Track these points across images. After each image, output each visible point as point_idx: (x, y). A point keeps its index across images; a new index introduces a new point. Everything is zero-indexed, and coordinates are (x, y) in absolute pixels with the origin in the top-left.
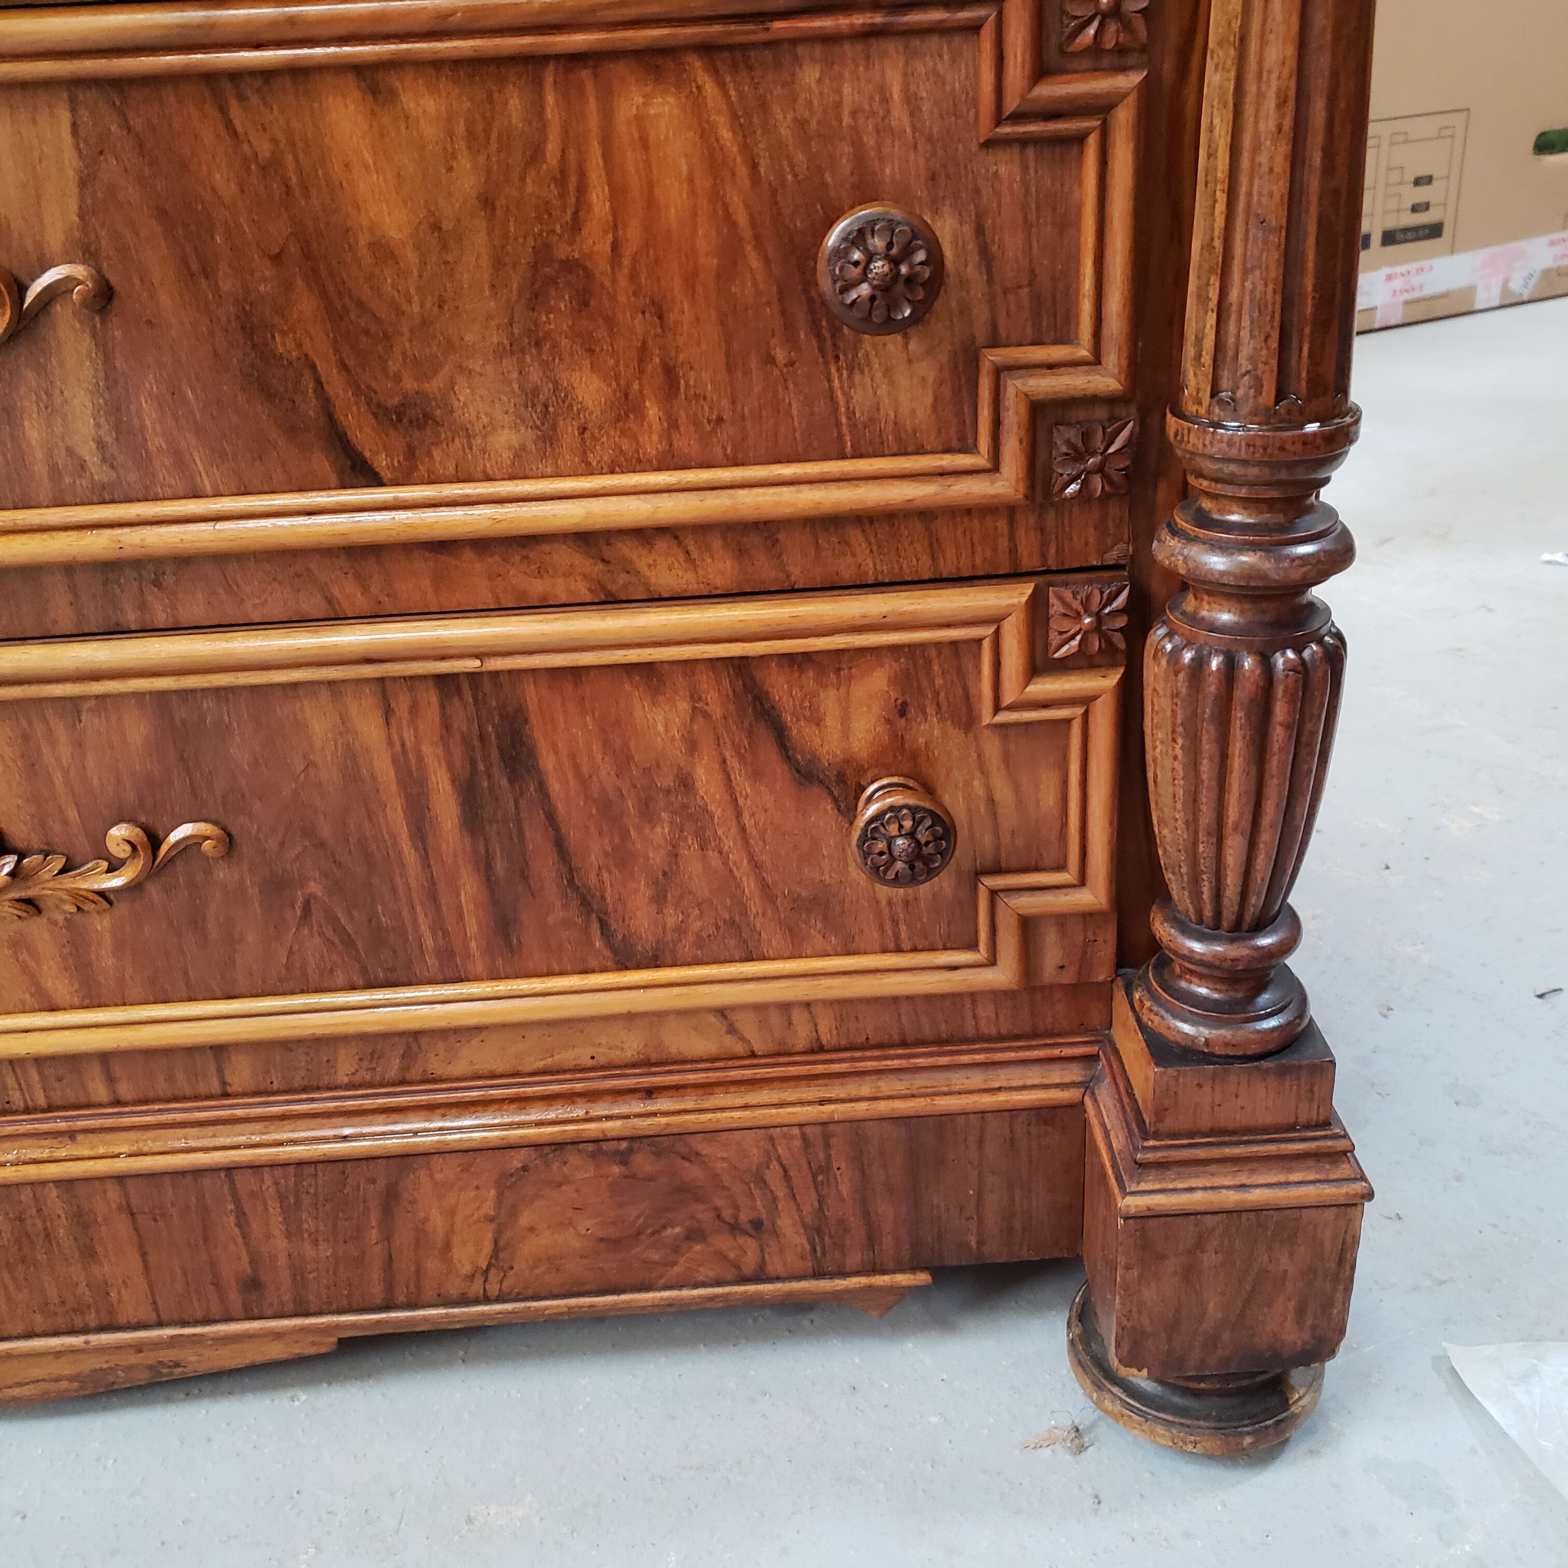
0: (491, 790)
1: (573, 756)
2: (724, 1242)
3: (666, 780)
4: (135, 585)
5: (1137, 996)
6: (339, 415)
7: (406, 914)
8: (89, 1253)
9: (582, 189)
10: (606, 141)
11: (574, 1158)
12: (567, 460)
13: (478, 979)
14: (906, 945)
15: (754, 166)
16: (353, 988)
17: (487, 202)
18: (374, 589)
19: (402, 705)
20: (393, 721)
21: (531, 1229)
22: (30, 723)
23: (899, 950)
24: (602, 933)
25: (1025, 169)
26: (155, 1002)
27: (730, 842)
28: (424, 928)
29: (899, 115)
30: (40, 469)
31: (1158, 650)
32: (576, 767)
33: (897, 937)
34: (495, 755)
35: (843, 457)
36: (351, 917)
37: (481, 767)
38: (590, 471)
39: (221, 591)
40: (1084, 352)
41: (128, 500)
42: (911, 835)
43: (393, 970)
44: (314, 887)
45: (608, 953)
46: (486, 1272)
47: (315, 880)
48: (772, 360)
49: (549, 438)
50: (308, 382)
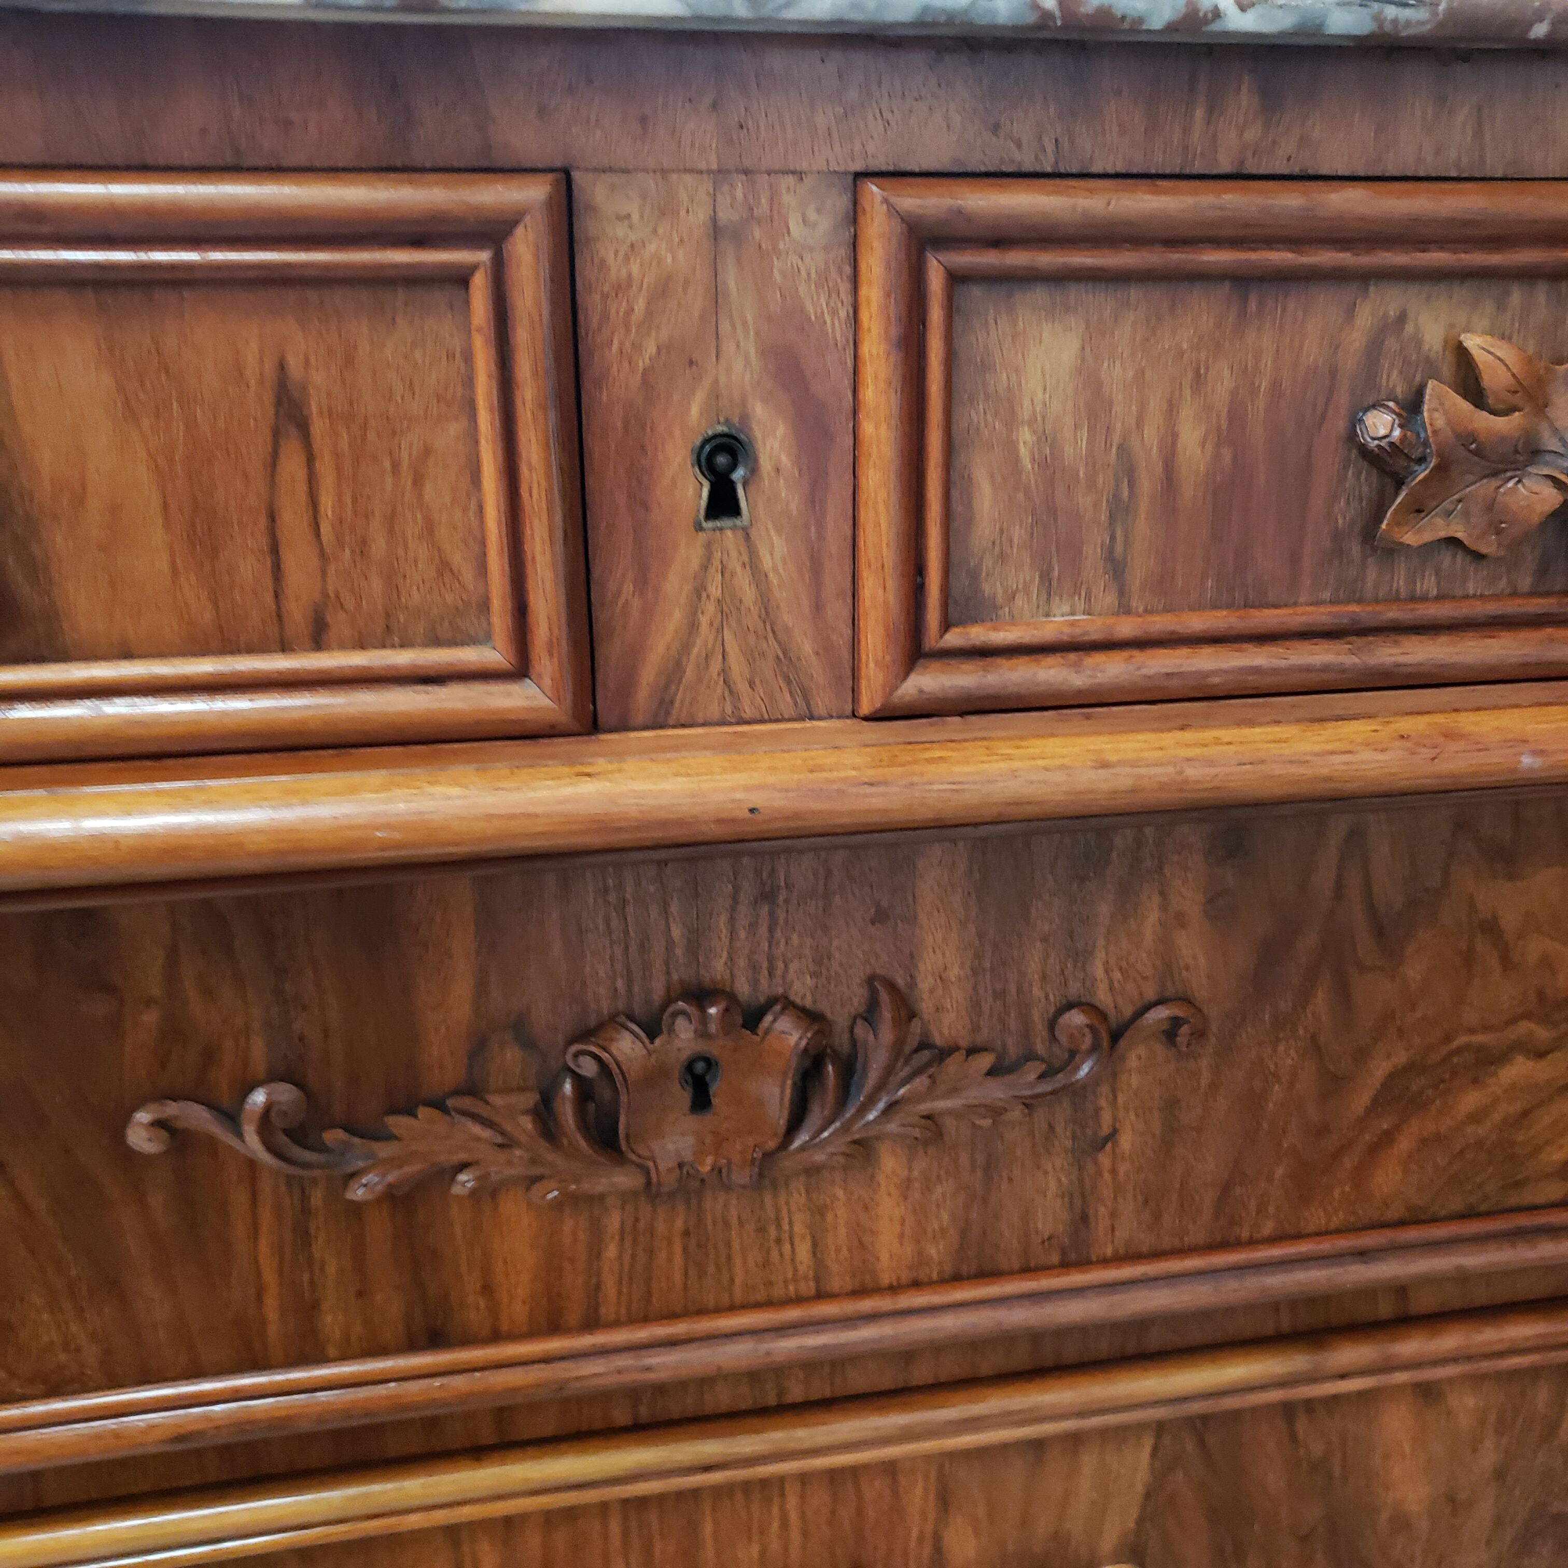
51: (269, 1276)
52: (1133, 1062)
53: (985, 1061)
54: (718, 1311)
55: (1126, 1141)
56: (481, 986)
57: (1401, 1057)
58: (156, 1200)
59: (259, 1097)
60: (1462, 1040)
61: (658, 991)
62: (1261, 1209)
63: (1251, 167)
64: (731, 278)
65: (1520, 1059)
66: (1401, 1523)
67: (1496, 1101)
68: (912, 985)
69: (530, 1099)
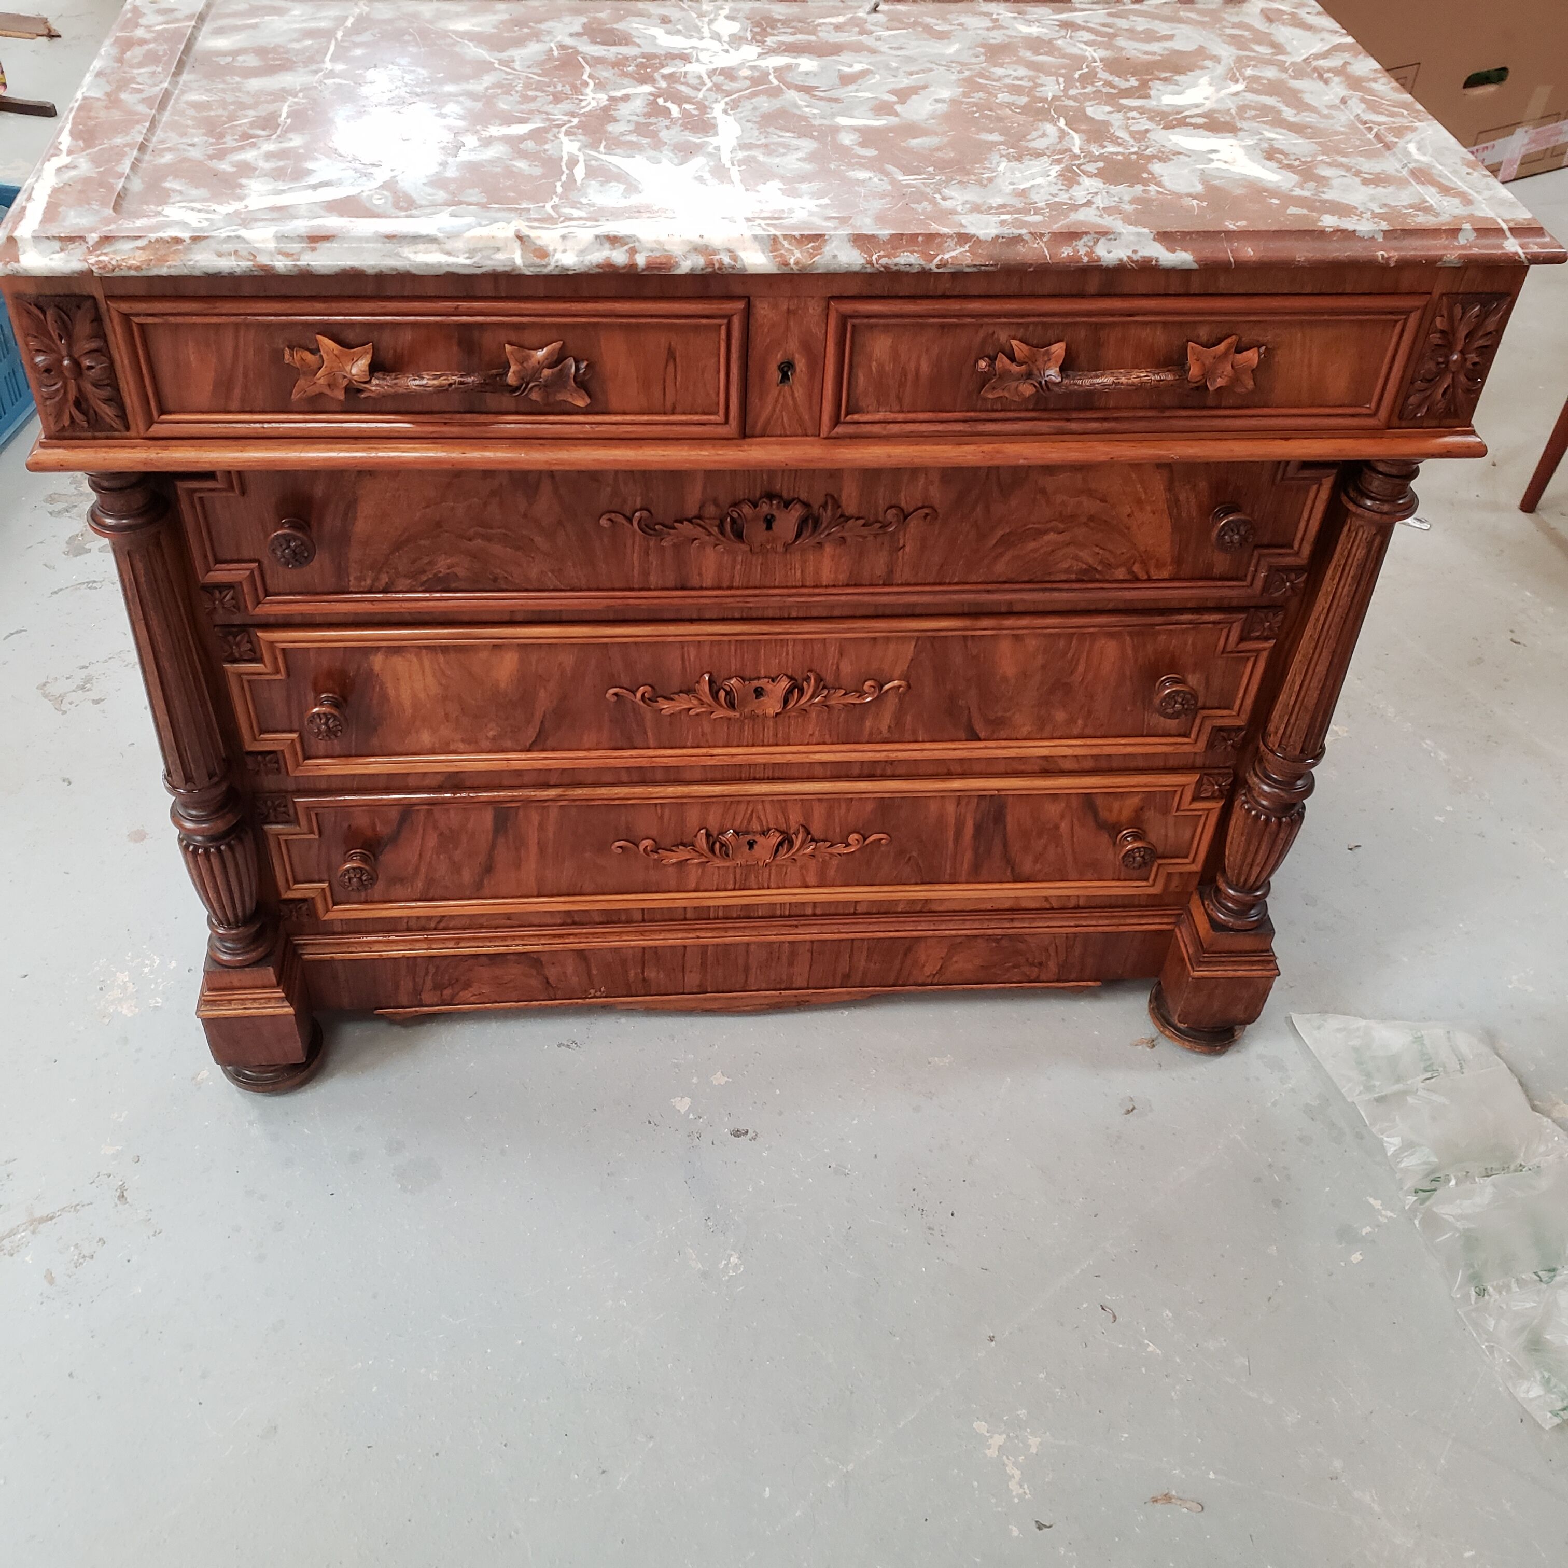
0: (986, 826)
1: (1019, 818)
2: (1026, 969)
3: (1050, 826)
4: (882, 766)
5: (1206, 903)
6: (973, 721)
7: (943, 862)
8: (791, 964)
9: (1077, 664)
10: (1089, 653)
11: (979, 940)
13: (962, 883)
15: (1136, 660)
16: (916, 884)
17: (1044, 667)
19: (964, 803)
21: (956, 962)
22: (834, 804)
23: (1119, 880)
24: (1011, 871)
25: (1228, 664)
26: (845, 886)
27: (1067, 846)
28: (948, 867)
30: (866, 733)
31: (1242, 807)
32: (1018, 820)
34: (991, 817)
36: (923, 862)
37: (985, 820)
38: (1053, 739)
40: (1234, 713)
41: (895, 743)
42: (1143, 857)
43: (932, 879)
44: (914, 854)
45: (1011, 878)
46: (935, 975)
47: (915, 851)
48: (1126, 710)
49: (1041, 728)
50: (967, 712)
51: (636, 563)
52: (912, 525)
53: (862, 522)
54: (770, 588)
55: (907, 549)
56: (705, 488)
57: (1007, 530)
58: (606, 540)
59: (637, 514)
60: (1031, 526)
61: (758, 495)
62: (954, 574)
63: (948, 293)
64: (792, 323)
65: (1052, 533)
66: (1005, 679)
67: (1042, 546)
68: (840, 496)
69: (718, 522)
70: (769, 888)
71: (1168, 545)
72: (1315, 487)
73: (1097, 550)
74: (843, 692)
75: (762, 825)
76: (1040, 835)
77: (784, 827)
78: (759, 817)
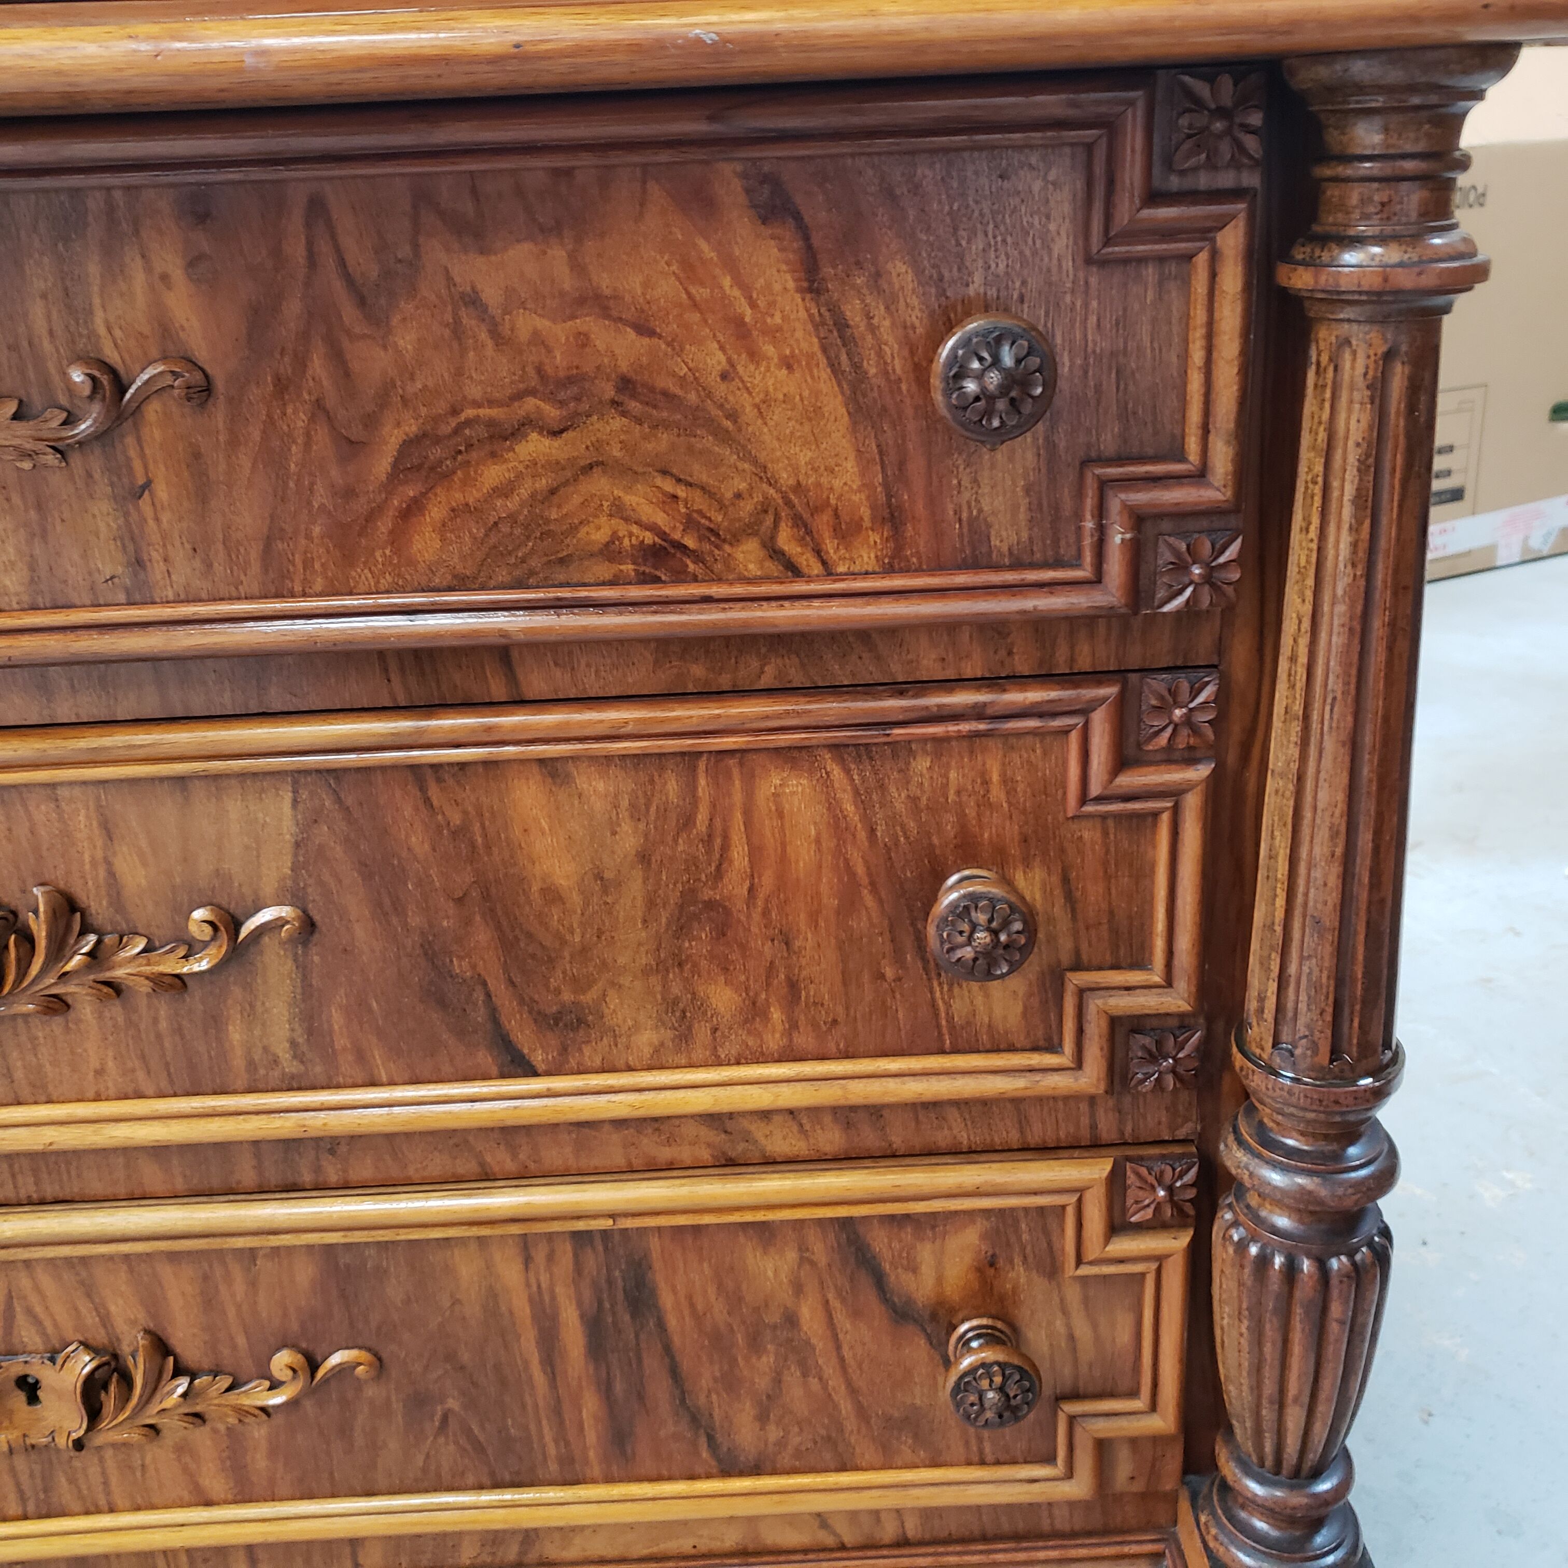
0: (615, 1323)
1: (690, 1298)
3: (773, 1317)
4: (313, 1153)
5: (1204, 1521)
6: (503, 1019)
7: (533, 1427)
9: (725, 847)
10: (748, 813)
12: (699, 1054)
13: (594, 1481)
14: (989, 1458)
15: (872, 831)
16: (480, 1487)
17: (644, 858)
18: (522, 1156)
19: (540, 1255)
20: (531, 1266)
22: (211, 1267)
23: (982, 1463)
24: (709, 1446)
25: (1105, 833)
26: (302, 1498)
27: (830, 1370)
28: (548, 1437)
29: (997, 794)
30: (238, 1061)
31: (1226, 1238)
32: (692, 1305)
33: (981, 1452)
34: (620, 1296)
35: (942, 1052)
36: (482, 1427)
37: (607, 1305)
38: (719, 1063)
39: (387, 1157)
40: (1157, 979)
41: (313, 1088)
42: (1001, 1389)
43: (518, 1473)
44: (453, 1404)
45: (714, 1463)
47: (454, 1398)
48: (882, 977)
49: (684, 1037)
50: (479, 995)
53: (8, 406)
55: (162, 491)
57: (412, 428)
60: (470, 413)
62: (308, 564)
65: (534, 436)
66: (552, 895)
67: (519, 476)
70: (112, 1510)
71: (850, 465)
72: (1202, 259)
73: (668, 486)
74: (141, 944)
75: (44, 1334)
76: (755, 1344)
77: (100, 1337)
78: (29, 1311)
